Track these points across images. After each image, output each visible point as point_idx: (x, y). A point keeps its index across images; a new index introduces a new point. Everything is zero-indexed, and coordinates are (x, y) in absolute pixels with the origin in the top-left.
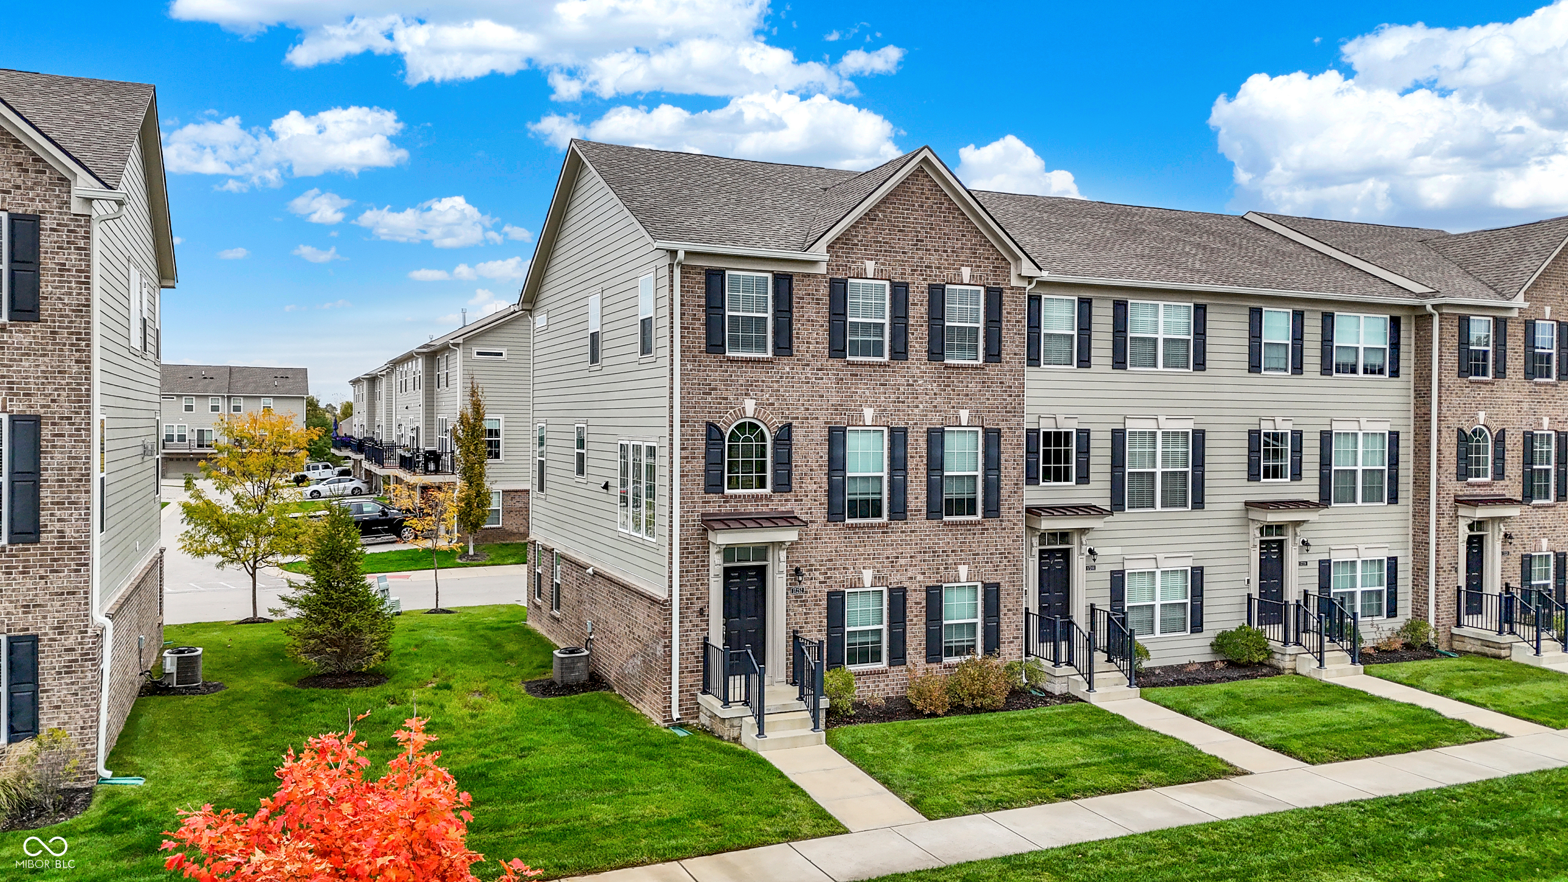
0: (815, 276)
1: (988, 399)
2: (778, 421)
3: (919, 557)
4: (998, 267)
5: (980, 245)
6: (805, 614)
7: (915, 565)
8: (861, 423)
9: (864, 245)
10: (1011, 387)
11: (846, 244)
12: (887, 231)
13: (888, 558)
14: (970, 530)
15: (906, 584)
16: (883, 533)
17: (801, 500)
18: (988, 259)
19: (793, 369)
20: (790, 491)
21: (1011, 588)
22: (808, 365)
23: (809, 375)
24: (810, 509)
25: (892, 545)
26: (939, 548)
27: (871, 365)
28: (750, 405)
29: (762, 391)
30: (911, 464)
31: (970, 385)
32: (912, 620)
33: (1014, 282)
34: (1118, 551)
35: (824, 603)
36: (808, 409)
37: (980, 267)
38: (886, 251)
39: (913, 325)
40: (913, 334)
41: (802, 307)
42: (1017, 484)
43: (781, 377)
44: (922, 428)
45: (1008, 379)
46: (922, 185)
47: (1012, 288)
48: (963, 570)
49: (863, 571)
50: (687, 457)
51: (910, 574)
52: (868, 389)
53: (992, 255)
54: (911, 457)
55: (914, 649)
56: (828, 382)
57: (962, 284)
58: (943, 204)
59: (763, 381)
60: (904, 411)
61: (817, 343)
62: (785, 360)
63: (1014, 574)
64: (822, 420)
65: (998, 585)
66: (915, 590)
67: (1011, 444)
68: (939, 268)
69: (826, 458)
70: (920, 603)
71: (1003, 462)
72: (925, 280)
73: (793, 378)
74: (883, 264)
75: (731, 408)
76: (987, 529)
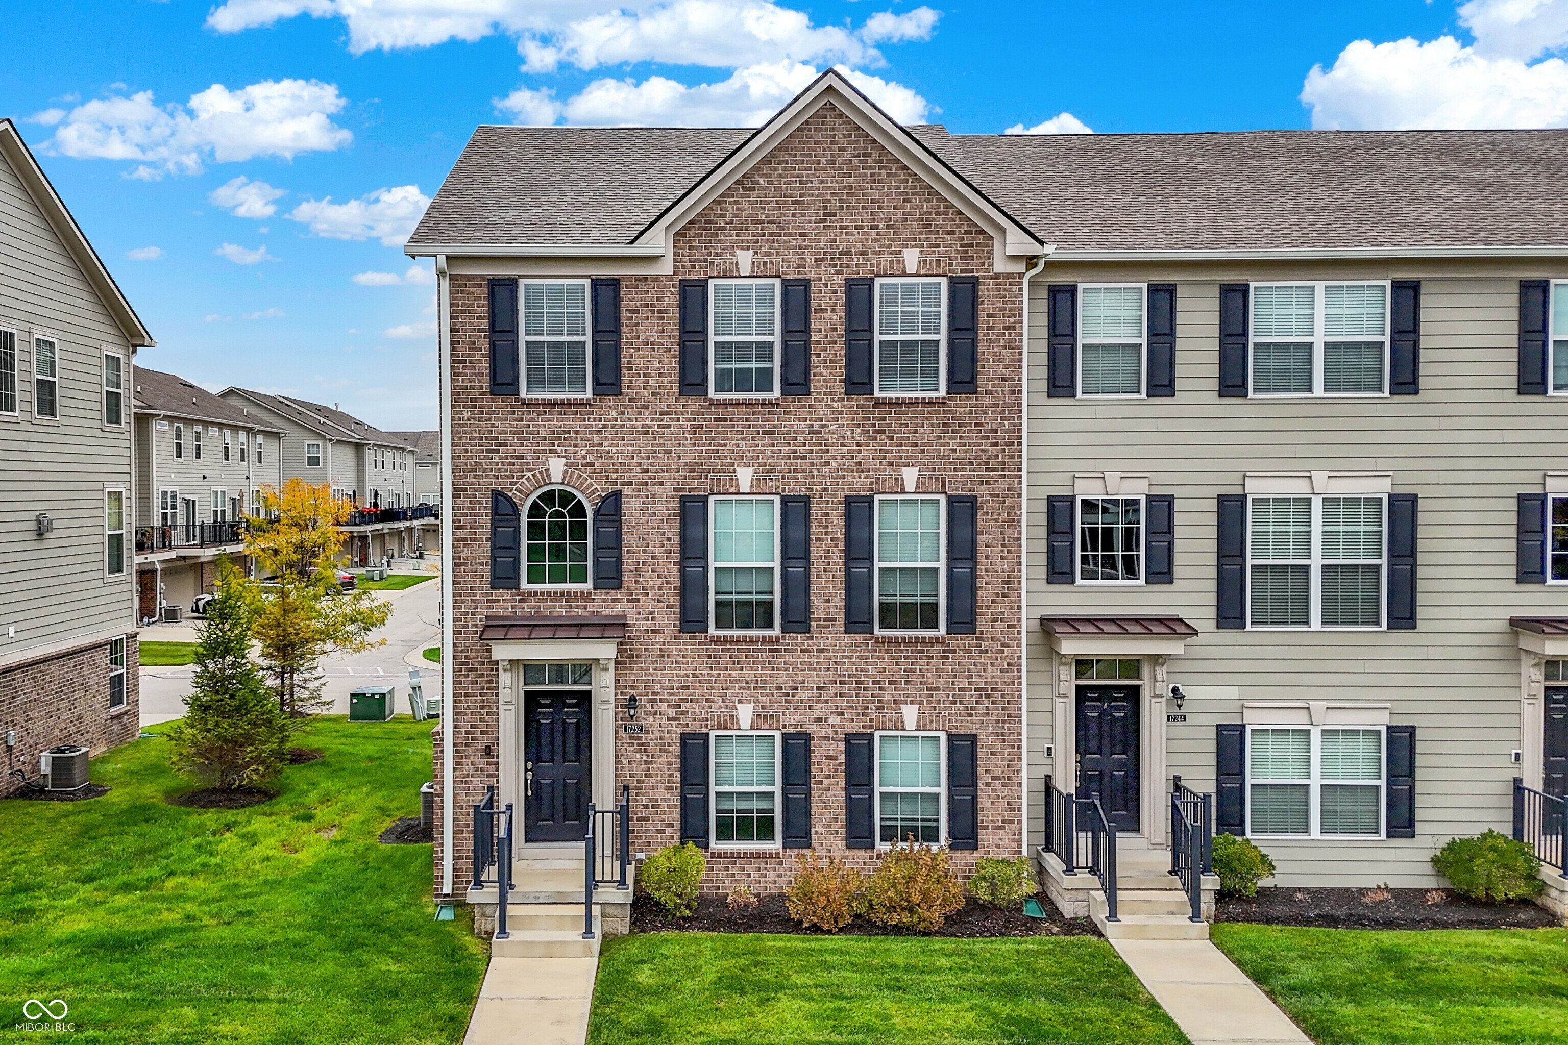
0: (656, 278)
1: (954, 451)
2: (601, 488)
3: (833, 689)
4: (971, 245)
5: (937, 213)
6: (646, 763)
7: (826, 701)
8: (733, 490)
9: (735, 228)
10: (996, 431)
11: (705, 229)
12: (774, 204)
13: (780, 688)
14: (923, 651)
15: (809, 729)
16: (771, 651)
17: (639, 600)
18: (953, 233)
19: (623, 413)
20: (620, 588)
21: (999, 744)
22: (647, 407)
23: (648, 422)
24: (652, 613)
25: (787, 669)
26: (867, 676)
27: (748, 404)
28: (556, 467)
29: (575, 446)
30: (816, 550)
31: (920, 430)
32: (821, 783)
33: (1000, 266)
34: (1233, 692)
35: (676, 749)
36: (647, 471)
37: (938, 246)
38: (771, 234)
39: (819, 342)
40: (819, 355)
41: (637, 325)
42: (1008, 583)
43: (605, 426)
44: (835, 496)
45: (990, 419)
46: (833, 129)
47: (997, 276)
48: (910, 714)
49: (738, 705)
50: (465, 539)
51: (817, 714)
52: (743, 439)
53: (958, 226)
54: (817, 539)
55: (824, 826)
56: (680, 430)
57: (904, 275)
58: (870, 155)
59: (577, 432)
60: (804, 471)
61: (660, 375)
62: (610, 401)
63: (1004, 722)
64: (669, 485)
65: (973, 739)
66: (826, 739)
67: (996, 520)
68: (863, 253)
69: (676, 539)
70: (836, 758)
71: (981, 547)
72: (838, 273)
73: (623, 426)
74: (768, 254)
75: (529, 470)
76: (954, 651)
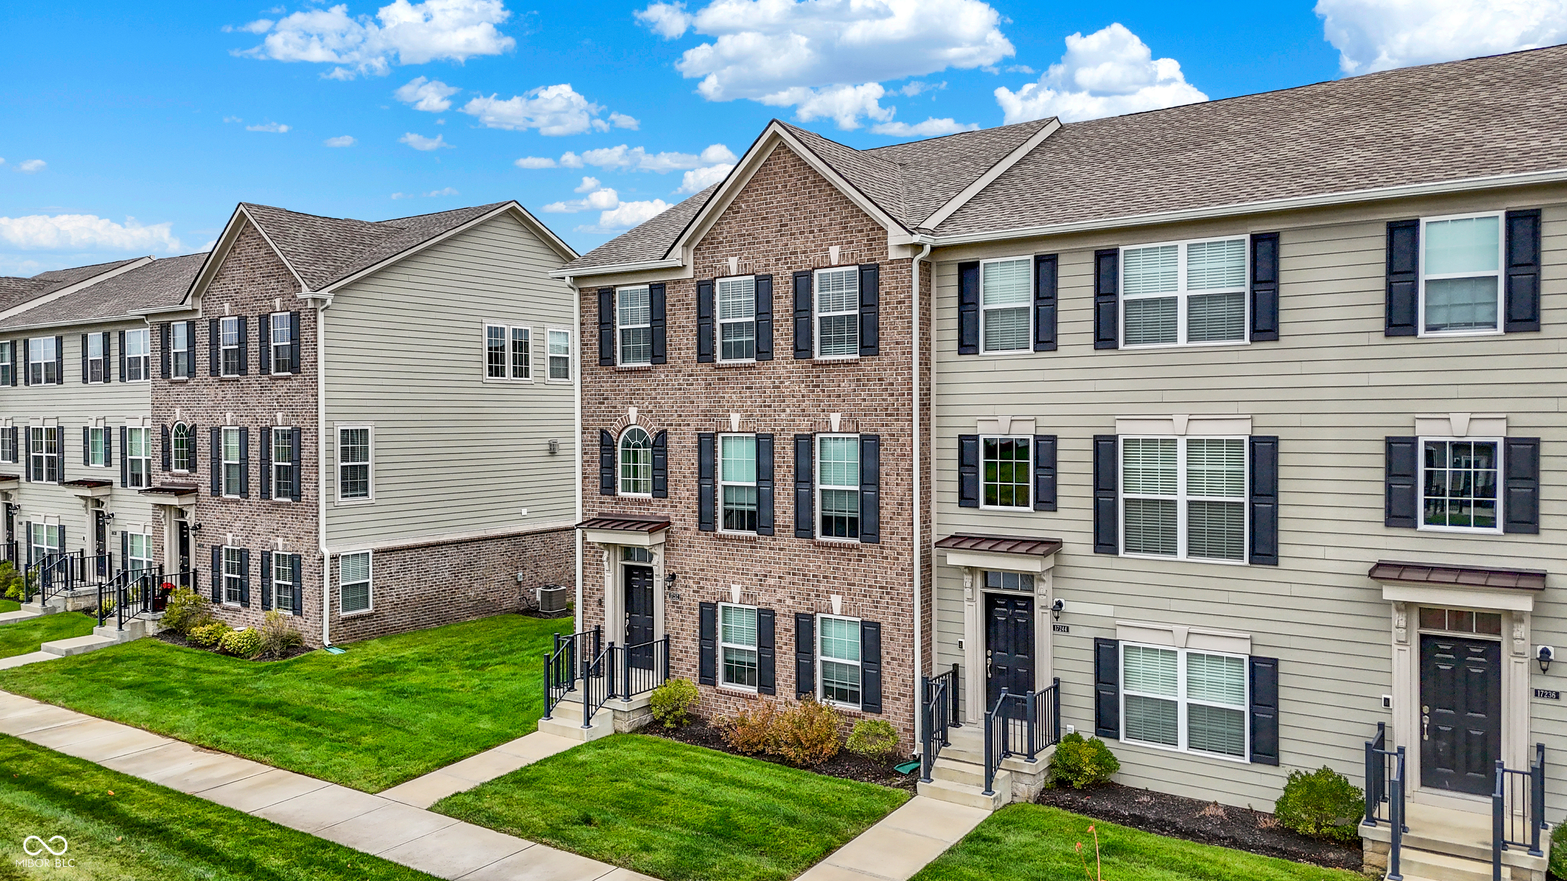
0: (684, 281)
1: (864, 400)
2: (656, 428)
3: (788, 578)
4: (874, 239)
5: (852, 217)
6: (682, 621)
7: (784, 588)
8: (729, 430)
9: (728, 242)
10: (892, 384)
11: (712, 244)
12: (750, 222)
13: (756, 575)
14: (844, 555)
15: (775, 607)
16: (751, 547)
17: (676, 507)
18: (862, 231)
19: (667, 376)
20: (667, 497)
21: (895, 632)
22: (680, 371)
23: (681, 381)
24: (684, 516)
25: (761, 562)
26: (809, 571)
27: (737, 368)
28: (633, 412)
29: (643, 399)
30: (778, 475)
31: (843, 384)
32: (781, 648)
33: (893, 255)
34: (1108, 611)
35: (697, 612)
36: (680, 416)
37: (852, 242)
38: (749, 244)
39: (778, 321)
40: (778, 330)
41: (674, 314)
42: (901, 504)
43: (658, 385)
44: (789, 434)
45: (889, 375)
46: (784, 162)
47: (892, 262)
48: (836, 601)
49: (732, 586)
50: (588, 461)
51: (779, 596)
52: (734, 393)
53: (866, 225)
54: (779, 466)
55: (783, 680)
56: (699, 387)
57: (831, 266)
58: (807, 178)
59: (643, 390)
60: (770, 416)
61: (687, 349)
62: (661, 368)
63: (899, 614)
64: (692, 427)
65: (878, 625)
66: (784, 615)
67: (893, 454)
68: (805, 252)
69: (696, 465)
70: (790, 631)
71: (883, 476)
72: (789, 268)
73: (667, 385)
74: (747, 258)
75: (619, 416)
76: (865, 556)
